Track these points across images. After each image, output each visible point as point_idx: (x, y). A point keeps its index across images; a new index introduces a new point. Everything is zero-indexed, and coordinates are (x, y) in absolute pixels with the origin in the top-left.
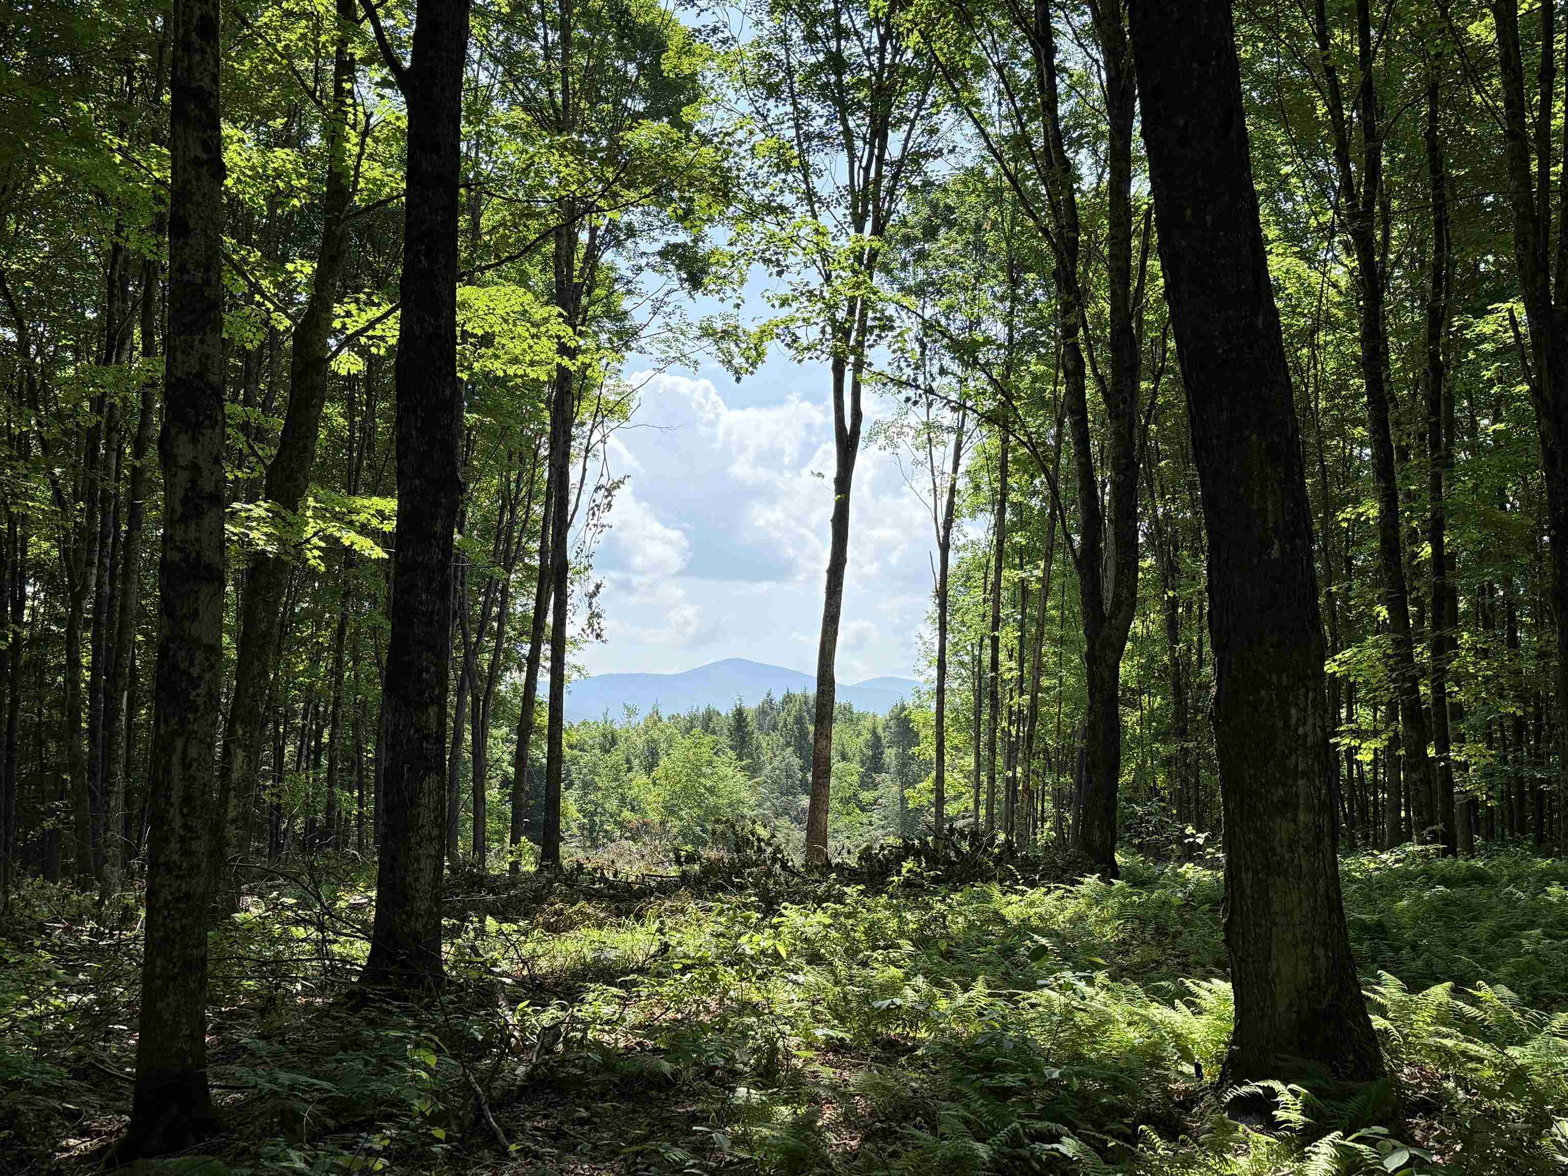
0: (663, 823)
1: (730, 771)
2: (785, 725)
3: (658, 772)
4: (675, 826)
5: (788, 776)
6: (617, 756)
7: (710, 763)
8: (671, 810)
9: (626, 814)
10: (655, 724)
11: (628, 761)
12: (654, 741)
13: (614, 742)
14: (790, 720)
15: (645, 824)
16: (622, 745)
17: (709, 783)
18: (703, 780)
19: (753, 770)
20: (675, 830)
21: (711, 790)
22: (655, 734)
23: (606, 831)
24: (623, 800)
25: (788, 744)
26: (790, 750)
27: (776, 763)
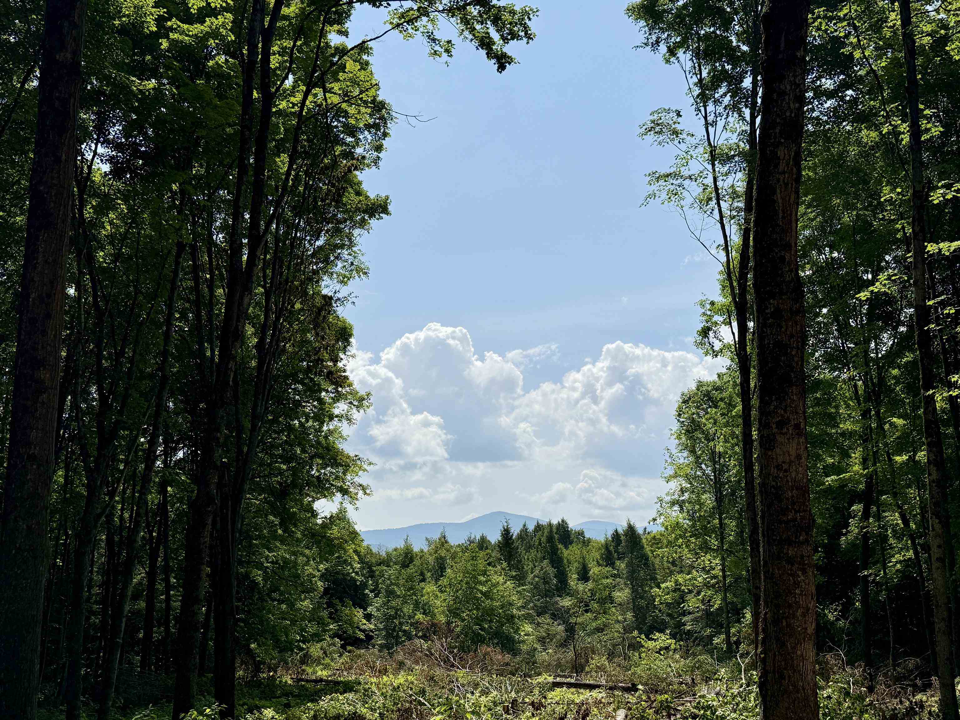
0: (448, 623)
1: (501, 579)
2: (540, 544)
3: (444, 581)
4: (458, 626)
5: (546, 583)
6: (411, 570)
7: (484, 573)
8: (454, 612)
9: (419, 616)
10: (443, 545)
11: (422, 574)
12: (441, 558)
13: (411, 560)
14: (544, 539)
15: (433, 625)
16: (417, 562)
17: (484, 589)
18: (480, 588)
19: (520, 579)
20: (458, 629)
21: (486, 595)
22: (443, 553)
23: (405, 631)
24: (417, 605)
25: (544, 558)
26: (545, 562)
27: (537, 572)
